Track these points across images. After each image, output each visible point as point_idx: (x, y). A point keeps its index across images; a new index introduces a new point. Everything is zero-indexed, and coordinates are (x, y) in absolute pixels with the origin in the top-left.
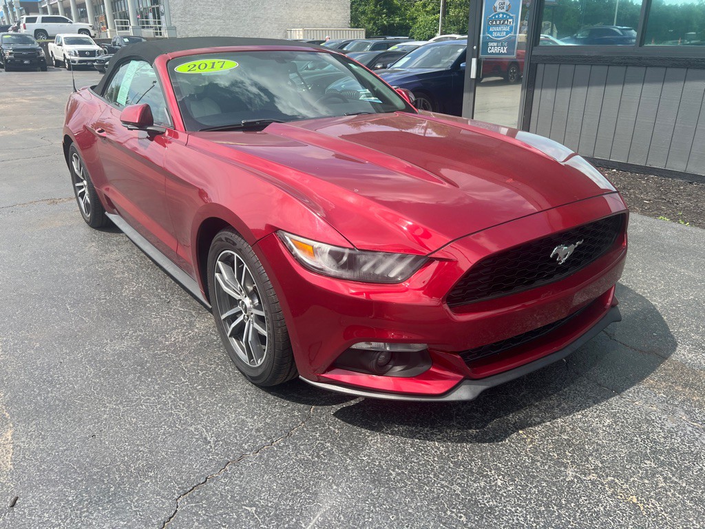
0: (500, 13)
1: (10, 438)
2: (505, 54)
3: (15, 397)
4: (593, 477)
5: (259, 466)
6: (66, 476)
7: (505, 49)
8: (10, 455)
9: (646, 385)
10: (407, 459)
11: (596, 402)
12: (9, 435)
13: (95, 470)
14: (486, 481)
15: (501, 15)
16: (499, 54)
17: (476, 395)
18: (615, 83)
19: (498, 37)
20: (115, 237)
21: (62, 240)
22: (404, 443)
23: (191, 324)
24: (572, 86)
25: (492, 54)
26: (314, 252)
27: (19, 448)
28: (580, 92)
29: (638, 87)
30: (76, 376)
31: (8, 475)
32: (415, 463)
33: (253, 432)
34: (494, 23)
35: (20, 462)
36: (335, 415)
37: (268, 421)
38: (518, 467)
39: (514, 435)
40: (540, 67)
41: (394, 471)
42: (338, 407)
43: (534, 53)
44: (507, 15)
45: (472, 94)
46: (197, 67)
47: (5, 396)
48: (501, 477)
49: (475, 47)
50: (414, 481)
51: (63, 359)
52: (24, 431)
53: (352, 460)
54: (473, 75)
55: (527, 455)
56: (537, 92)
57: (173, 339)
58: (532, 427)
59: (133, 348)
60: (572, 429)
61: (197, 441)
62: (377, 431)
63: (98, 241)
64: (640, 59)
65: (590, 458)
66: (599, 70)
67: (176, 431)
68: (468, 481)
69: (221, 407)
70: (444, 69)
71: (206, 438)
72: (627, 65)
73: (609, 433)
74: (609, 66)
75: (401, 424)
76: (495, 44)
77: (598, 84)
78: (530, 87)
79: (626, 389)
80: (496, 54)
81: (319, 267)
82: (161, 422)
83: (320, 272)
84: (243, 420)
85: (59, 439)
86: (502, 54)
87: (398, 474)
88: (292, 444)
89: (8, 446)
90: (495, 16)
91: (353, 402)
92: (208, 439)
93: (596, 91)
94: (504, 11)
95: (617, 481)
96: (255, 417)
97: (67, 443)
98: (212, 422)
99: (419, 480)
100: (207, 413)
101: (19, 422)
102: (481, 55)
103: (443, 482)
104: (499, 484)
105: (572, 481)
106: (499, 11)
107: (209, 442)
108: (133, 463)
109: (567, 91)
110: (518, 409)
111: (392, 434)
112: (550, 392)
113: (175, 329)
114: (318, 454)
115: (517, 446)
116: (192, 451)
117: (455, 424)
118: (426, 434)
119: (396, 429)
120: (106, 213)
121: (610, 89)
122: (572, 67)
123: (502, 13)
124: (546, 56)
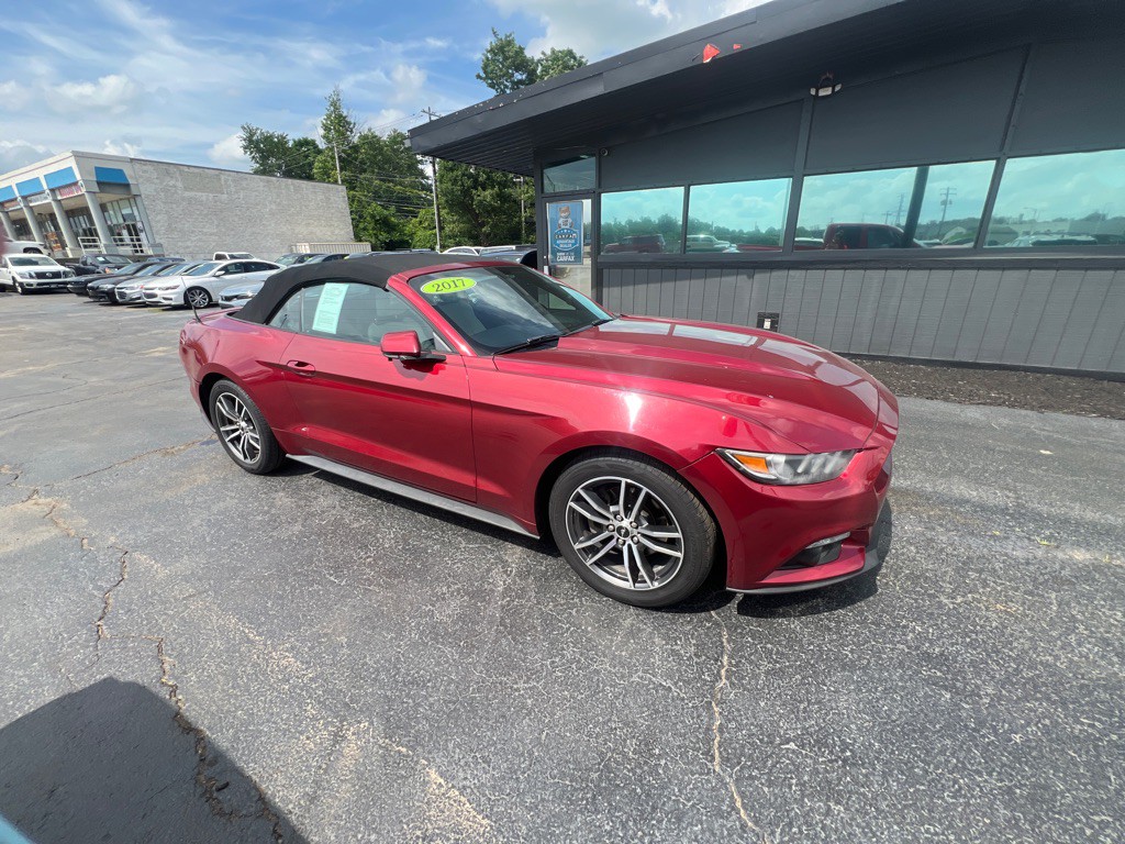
1: (442, 781)
2: (573, 261)
3: (388, 720)
4: (960, 598)
5: (743, 695)
6: (569, 800)
7: (573, 257)
8: (468, 805)
10: (840, 634)
12: (434, 775)
13: (594, 775)
14: (911, 632)
16: (568, 261)
18: (668, 281)
19: (565, 247)
21: (232, 498)
22: (821, 621)
24: (634, 284)
25: (562, 261)
26: (768, 464)
27: (469, 790)
28: (642, 288)
29: (687, 283)
31: (495, 836)
33: (696, 659)
34: (560, 237)
35: (492, 810)
36: (740, 614)
37: (693, 641)
40: (606, 270)
42: (733, 605)
43: (599, 259)
46: (441, 287)
47: (371, 723)
48: (914, 623)
49: (545, 256)
50: (869, 654)
51: (399, 646)
52: (450, 763)
53: (804, 653)
55: (906, 597)
56: (605, 290)
57: (502, 583)
58: (879, 571)
59: (468, 607)
60: (903, 563)
61: (657, 692)
63: (284, 489)
64: (685, 263)
65: (941, 584)
66: (655, 272)
67: (625, 689)
68: (900, 637)
69: (636, 643)
71: (661, 685)
72: (676, 268)
73: (925, 559)
74: (662, 269)
76: (564, 253)
77: (655, 282)
81: (773, 477)
82: (598, 686)
84: (672, 650)
85: (506, 754)
87: (851, 652)
88: (741, 658)
89: (451, 793)
91: (740, 596)
92: (664, 684)
93: (654, 287)
94: (568, 227)
95: (975, 596)
96: (679, 642)
97: (523, 755)
98: (646, 663)
99: (871, 651)
100: (630, 655)
101: (430, 753)
102: (551, 263)
103: (888, 645)
104: (921, 630)
105: (955, 607)
106: (563, 227)
107: (670, 688)
108: (624, 747)
109: (631, 288)
111: (803, 615)
113: (490, 570)
114: (772, 659)
115: (890, 591)
116: (665, 705)
120: (288, 455)
121: (665, 285)
122: (632, 271)
124: (609, 263)
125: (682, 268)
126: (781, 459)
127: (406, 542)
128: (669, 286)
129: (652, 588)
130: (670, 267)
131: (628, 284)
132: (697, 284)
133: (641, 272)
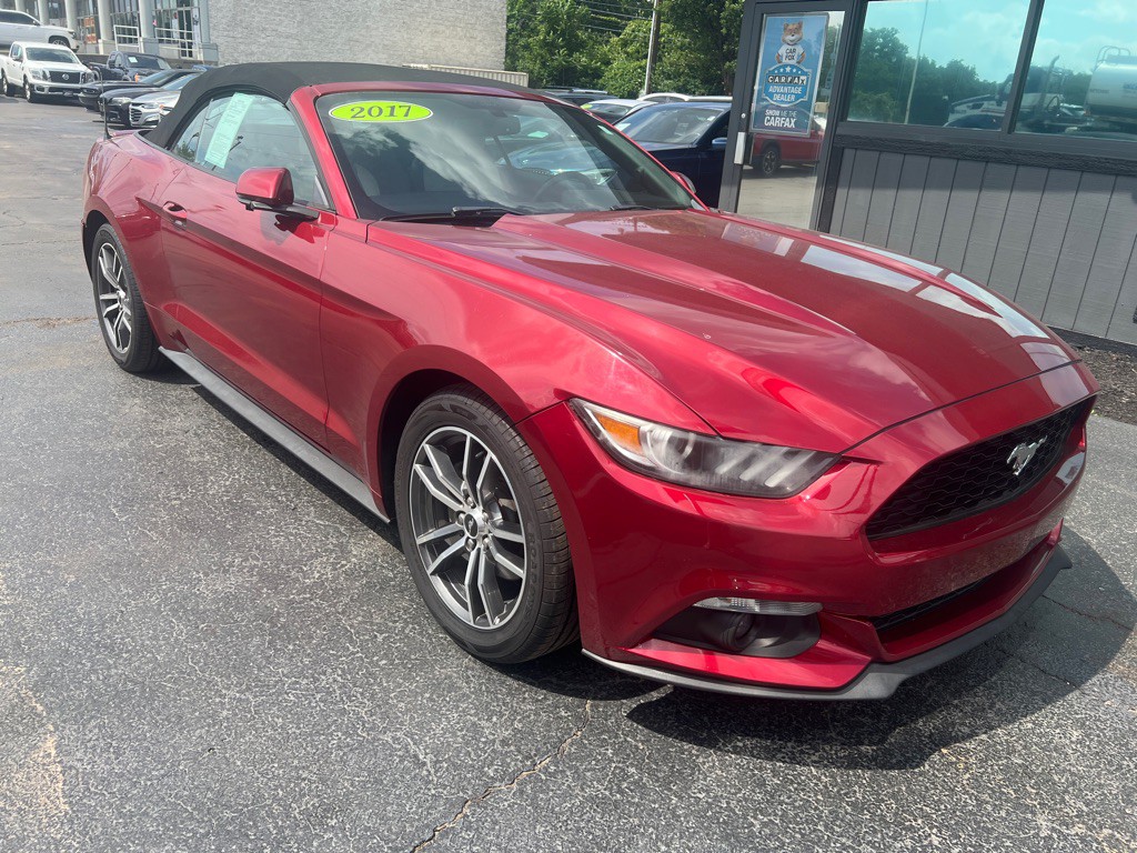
0: (787, 66)
1: (53, 752)
2: (791, 129)
3: (49, 674)
4: (1079, 829)
5: (522, 809)
6: (175, 825)
7: (793, 121)
8: (60, 785)
9: (1115, 673)
10: (772, 797)
11: (1048, 701)
12: (50, 745)
13: (228, 814)
14: (912, 838)
15: (788, 69)
16: (783, 128)
17: (893, 691)
18: (966, 186)
19: (782, 102)
20: (175, 392)
21: (78, 391)
22: (760, 769)
23: (343, 550)
24: (898, 187)
25: (772, 127)
26: (640, 439)
27: (74, 771)
28: (910, 197)
29: (1004, 195)
30: (155, 638)
31: (62, 823)
32: (786, 804)
33: (497, 746)
34: (777, 80)
35: (81, 799)
36: (630, 716)
37: (517, 725)
38: (958, 813)
39: (936, 757)
40: (849, 153)
41: (756, 819)
42: (632, 703)
43: (839, 131)
44: (799, 69)
45: (735, 189)
46: (365, 113)
47: (28, 671)
48: (935, 831)
49: (744, 115)
50: (794, 837)
51: (125, 605)
52: (77, 739)
53: (681, 798)
54: (739, 159)
55: (967, 793)
56: (841, 193)
57: (317, 575)
58: (960, 742)
59: (247, 589)
60: (1025, 747)
61: (401, 761)
62: (710, 746)
63: (144, 397)
64: (1008, 152)
65: (1067, 797)
66: (944, 165)
67: (361, 743)
68: (883, 839)
69: (431, 699)
70: (687, 147)
71: (416, 756)
72: (987, 160)
73: (1084, 755)
74: (958, 159)
75: (746, 734)
76: (777, 113)
77: (940, 187)
78: (830, 185)
79: (1087, 680)
80: (777, 128)
81: (648, 464)
82: (329, 726)
83: (649, 473)
84: (474, 724)
85: (146, 754)
86: (787, 129)
87: (764, 825)
88: (570, 768)
89: (52, 768)
90: (778, 69)
91: (655, 695)
92: (421, 757)
93: (936, 197)
94: (793, 62)
95: (1118, 836)
96: (494, 719)
97: (164, 763)
98: (420, 725)
99: (803, 835)
100: (408, 710)
101: (64, 722)
102: (752, 129)
103: (844, 840)
104: (936, 843)
105: (1050, 837)
106: (785, 61)
107: (424, 764)
108: (294, 801)
109: (891, 193)
110: (929, 712)
111: (736, 751)
112: (971, 683)
113: (316, 556)
114: (619, 787)
115: (945, 776)
116: (396, 780)
117: (833, 735)
118: (793, 753)
119: (741, 744)
120: (161, 348)
121: (959, 195)
122: (900, 158)
123: (791, 66)
124: (858, 137)
125: (999, 161)
126: (665, 434)
127: (239, 494)
128: (965, 198)
129: (492, 627)
130: (975, 158)
131: (885, 186)
132: (1024, 201)
133: (916, 163)
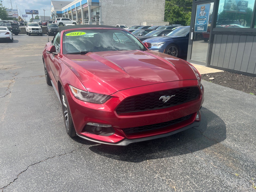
0: (202, 16)
2: (203, 31)
4: (164, 178)
5: (57, 160)
6: (2, 155)
7: (203, 29)
9: (204, 151)
10: (104, 164)
11: (181, 154)
13: (11, 155)
14: (126, 174)
15: (202, 17)
16: (201, 31)
17: (127, 144)
18: (242, 42)
19: (201, 25)
22: (106, 159)
24: (227, 42)
25: (199, 31)
26: (77, 92)
28: (229, 45)
29: (251, 43)
30: (20, 128)
32: (106, 165)
33: (61, 150)
34: (200, 20)
36: (89, 148)
37: (68, 147)
38: (140, 171)
39: (144, 161)
40: (215, 35)
41: (98, 167)
42: (91, 146)
43: (213, 30)
44: (204, 17)
45: (191, 45)
46: (72, 34)
48: (132, 174)
49: (193, 28)
50: (102, 171)
53: (87, 162)
54: (192, 38)
55: (145, 168)
56: (214, 45)
57: (53, 120)
58: (152, 159)
59: (40, 122)
60: (166, 162)
61: (43, 150)
62: (100, 154)
63: (47, 89)
64: (252, 33)
65: (167, 172)
66: (237, 37)
67: (39, 147)
68: (120, 173)
69: (56, 141)
70: (183, 36)
71: (46, 150)
72: (247, 35)
73: (179, 165)
74: (240, 35)
75: (108, 153)
76: (200, 27)
77: (236, 42)
78: (212, 43)
79: (195, 151)
80: (200, 31)
81: (78, 97)
82: (36, 144)
84: (60, 146)
85: (6, 145)
86: (202, 31)
87: (99, 168)
88: (71, 155)
90: (200, 17)
91: (97, 145)
93: (235, 45)
94: (203, 15)
95: (172, 180)
96: (64, 146)
97: (8, 146)
98: (51, 145)
99: (104, 171)
100: (51, 143)
102: (195, 31)
103: (112, 173)
104: (130, 176)
105: (156, 178)
106: (201, 15)
107: (47, 151)
108: (22, 154)
109: (225, 44)
110: (151, 153)
111: (104, 156)
112: (166, 149)
113: (55, 117)
114: (77, 159)
115: (143, 165)
116: (40, 153)
117: (126, 155)
118: (115, 157)
119: (106, 155)
120: (51, 80)
121: (240, 44)
122: (227, 36)
123: (203, 16)
124: (217, 32)
125: (250, 35)
128: (242, 45)
130: (244, 35)
131: (224, 43)
133: (231, 37)
